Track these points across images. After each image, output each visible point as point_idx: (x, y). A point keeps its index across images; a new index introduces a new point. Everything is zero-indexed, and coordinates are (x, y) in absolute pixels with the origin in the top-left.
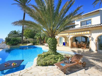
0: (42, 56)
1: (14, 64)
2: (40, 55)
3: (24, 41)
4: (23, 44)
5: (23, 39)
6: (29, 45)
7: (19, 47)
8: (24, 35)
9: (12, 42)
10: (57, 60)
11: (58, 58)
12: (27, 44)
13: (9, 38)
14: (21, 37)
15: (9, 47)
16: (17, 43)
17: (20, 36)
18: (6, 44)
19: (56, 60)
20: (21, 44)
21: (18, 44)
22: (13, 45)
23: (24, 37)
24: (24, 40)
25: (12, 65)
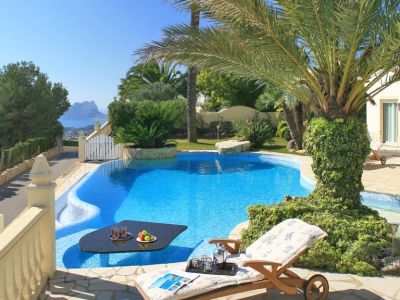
0: (267, 215)
1: (144, 236)
2: (259, 209)
3: (203, 123)
4: (193, 140)
5: (198, 109)
6: (225, 151)
7: (175, 157)
8: (202, 88)
9: (139, 130)
10: (344, 250)
11: (354, 238)
12: (217, 144)
13: (123, 107)
14: (185, 97)
15: (125, 158)
16: (166, 137)
17: (183, 91)
18: (111, 140)
19: (340, 243)
20: (186, 141)
21: (169, 142)
22: (142, 144)
23: (201, 99)
24: (201, 117)
25: (139, 239)
